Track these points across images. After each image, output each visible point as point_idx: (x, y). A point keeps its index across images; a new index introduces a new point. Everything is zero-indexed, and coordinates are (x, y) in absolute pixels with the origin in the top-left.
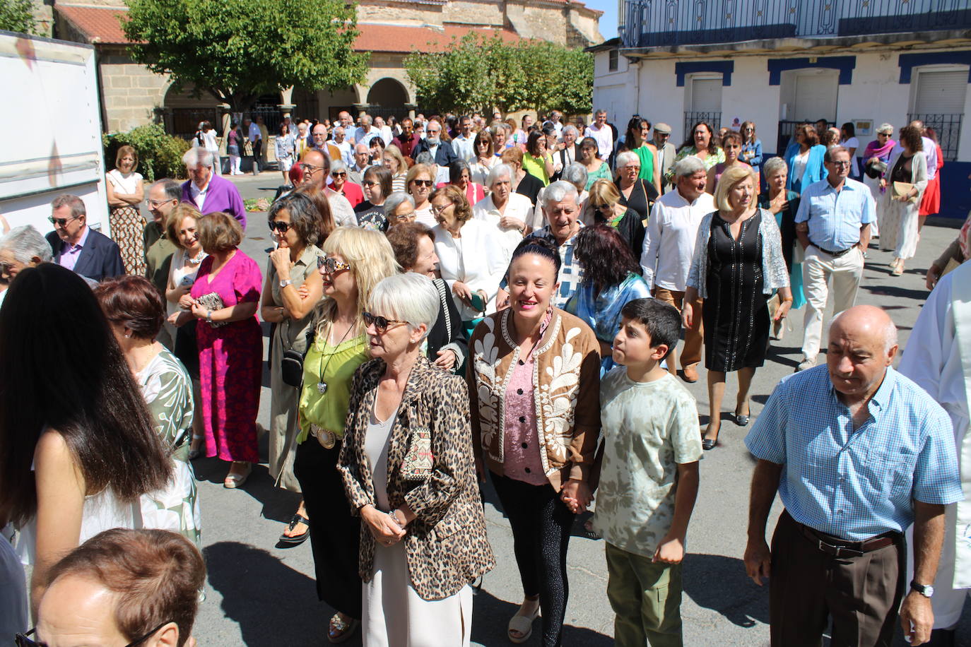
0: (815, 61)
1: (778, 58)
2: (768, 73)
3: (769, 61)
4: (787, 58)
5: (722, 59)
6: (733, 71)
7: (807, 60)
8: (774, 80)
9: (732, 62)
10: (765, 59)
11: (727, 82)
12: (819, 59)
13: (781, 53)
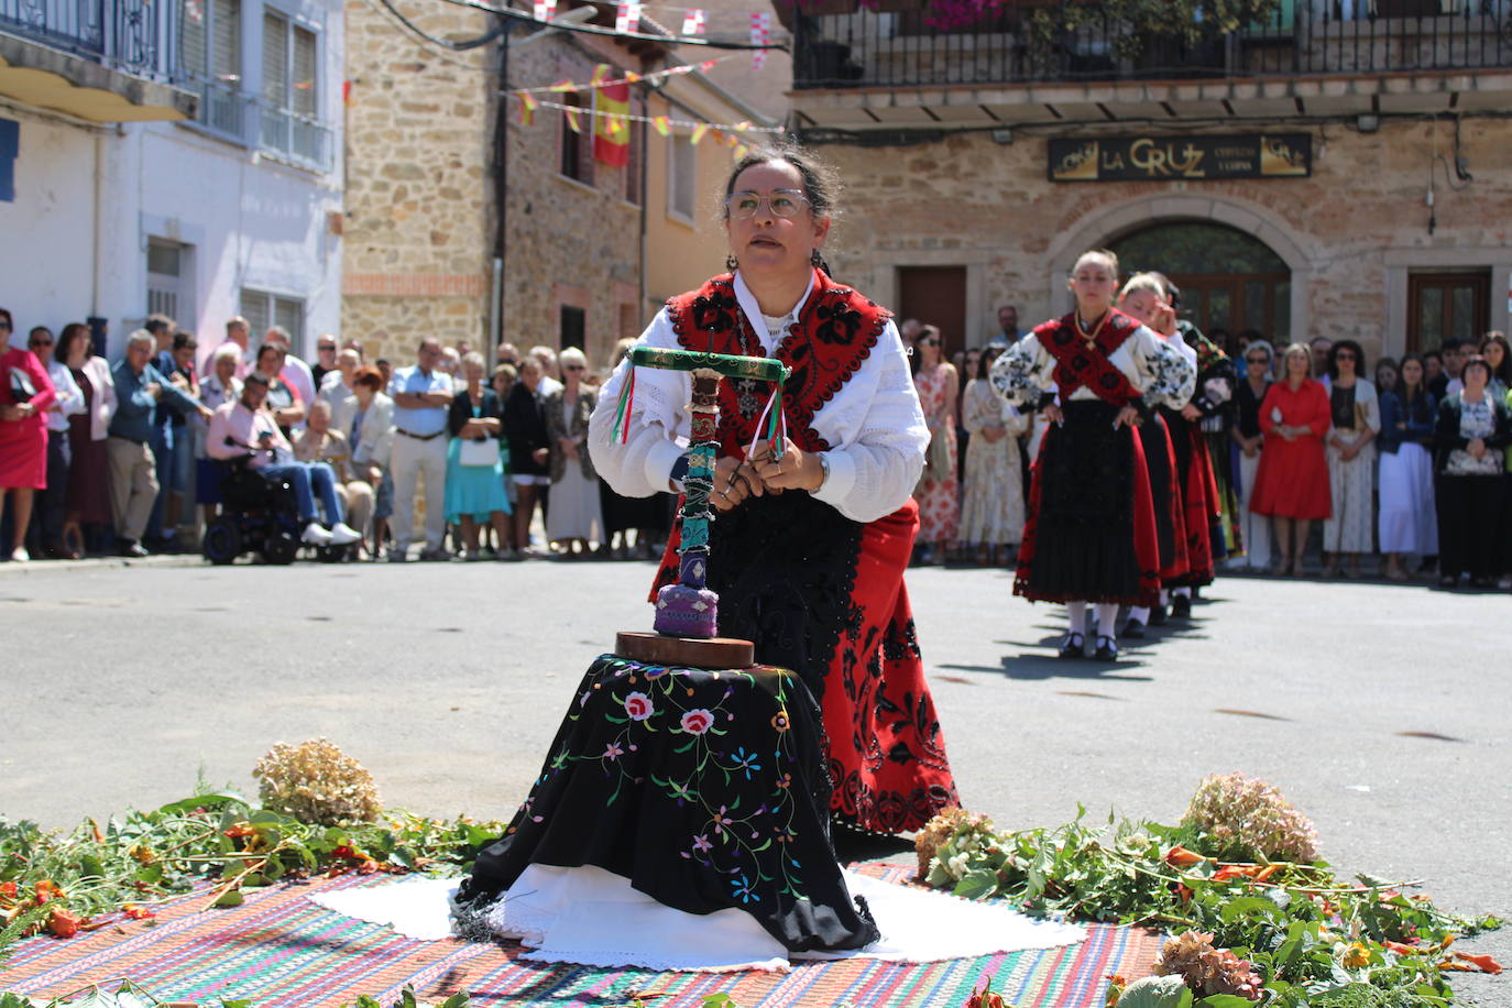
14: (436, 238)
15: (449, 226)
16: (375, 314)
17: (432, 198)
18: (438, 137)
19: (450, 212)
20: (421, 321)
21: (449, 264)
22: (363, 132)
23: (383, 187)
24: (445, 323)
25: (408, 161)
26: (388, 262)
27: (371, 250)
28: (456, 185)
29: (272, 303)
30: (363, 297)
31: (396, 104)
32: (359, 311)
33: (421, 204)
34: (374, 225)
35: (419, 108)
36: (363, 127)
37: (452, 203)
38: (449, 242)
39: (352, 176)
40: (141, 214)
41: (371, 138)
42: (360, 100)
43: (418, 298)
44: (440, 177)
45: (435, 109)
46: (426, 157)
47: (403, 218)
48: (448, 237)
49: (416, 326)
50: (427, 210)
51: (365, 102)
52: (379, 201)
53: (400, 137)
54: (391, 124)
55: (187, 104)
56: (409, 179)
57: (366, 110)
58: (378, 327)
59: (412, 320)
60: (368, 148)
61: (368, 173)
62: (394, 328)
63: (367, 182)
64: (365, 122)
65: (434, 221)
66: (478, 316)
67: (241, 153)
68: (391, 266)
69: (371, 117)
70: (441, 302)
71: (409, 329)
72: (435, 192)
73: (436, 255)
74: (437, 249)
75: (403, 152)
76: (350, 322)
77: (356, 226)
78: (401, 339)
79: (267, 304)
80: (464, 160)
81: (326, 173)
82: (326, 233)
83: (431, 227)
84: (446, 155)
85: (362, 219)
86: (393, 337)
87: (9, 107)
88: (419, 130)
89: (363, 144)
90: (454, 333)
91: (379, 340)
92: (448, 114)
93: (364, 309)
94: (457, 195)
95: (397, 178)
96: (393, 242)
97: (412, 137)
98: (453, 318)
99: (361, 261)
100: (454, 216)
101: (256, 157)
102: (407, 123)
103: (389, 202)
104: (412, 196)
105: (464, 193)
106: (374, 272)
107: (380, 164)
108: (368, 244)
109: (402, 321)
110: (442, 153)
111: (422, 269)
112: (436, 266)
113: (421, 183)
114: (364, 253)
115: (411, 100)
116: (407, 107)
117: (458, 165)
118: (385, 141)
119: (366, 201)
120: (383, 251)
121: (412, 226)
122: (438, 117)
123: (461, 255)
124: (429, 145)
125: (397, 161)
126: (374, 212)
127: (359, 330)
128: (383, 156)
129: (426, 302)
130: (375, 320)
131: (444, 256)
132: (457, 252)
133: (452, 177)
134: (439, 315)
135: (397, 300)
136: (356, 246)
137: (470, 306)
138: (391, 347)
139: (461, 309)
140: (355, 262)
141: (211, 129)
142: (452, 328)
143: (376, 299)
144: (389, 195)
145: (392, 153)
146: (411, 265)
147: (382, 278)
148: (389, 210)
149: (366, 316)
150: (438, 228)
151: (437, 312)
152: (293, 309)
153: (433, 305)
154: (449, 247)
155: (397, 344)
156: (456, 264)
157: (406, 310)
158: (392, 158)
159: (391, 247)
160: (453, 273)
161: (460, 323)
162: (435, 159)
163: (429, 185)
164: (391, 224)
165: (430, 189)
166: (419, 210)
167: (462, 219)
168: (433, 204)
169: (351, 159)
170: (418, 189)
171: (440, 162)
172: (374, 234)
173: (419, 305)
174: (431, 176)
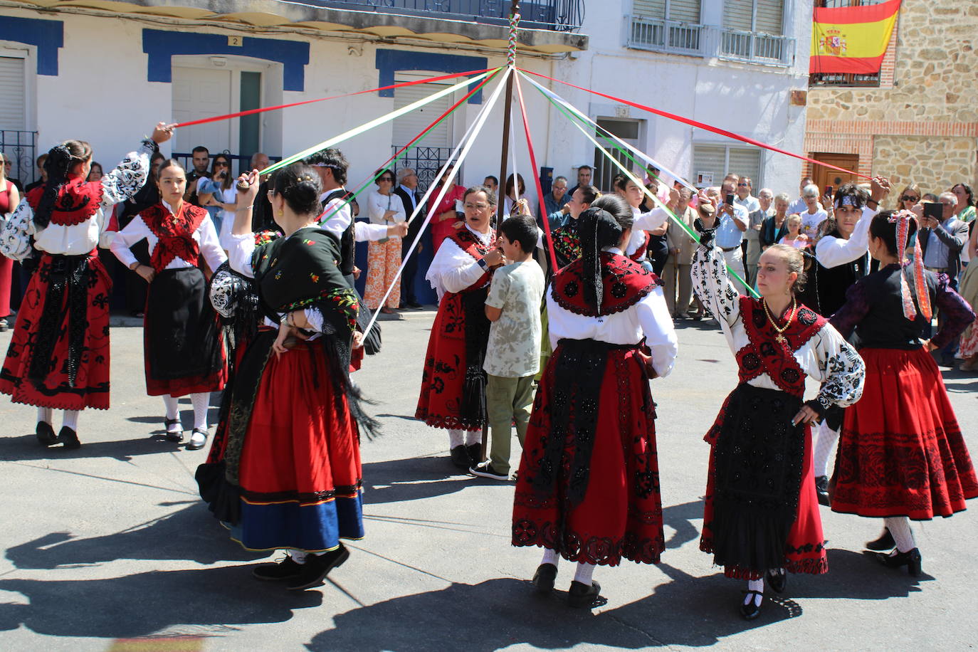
0: (240, 44)
1: (165, 29)
2: (146, 55)
3: (147, 34)
4: (183, 30)
5: (34, 15)
6: (62, 46)
7: (225, 38)
8: (159, 71)
9: (61, 24)
10: (137, 30)
11: (48, 65)
12: (245, 39)
13: (171, 20)
14: (949, 98)
15: (959, 90)
16: (909, 148)
17: (950, 71)
18: (957, 30)
19: (960, 80)
20: (938, 152)
21: (957, 116)
22: (909, 29)
23: (920, 65)
24: (955, 154)
25: (936, 47)
26: (917, 115)
27: (908, 106)
28: (966, 62)
29: (728, 154)
30: (903, 137)
31: (931, 10)
32: (900, 145)
33: (942, 76)
34: (911, 90)
35: (946, 11)
36: (910, 26)
37: (962, 74)
38: (959, 100)
39: (899, 60)
40: (590, 104)
41: (914, 33)
42: (909, 8)
43: (937, 138)
44: (956, 57)
45: (957, 11)
46: (947, 44)
47: (929, 86)
48: (958, 97)
49: (934, 156)
50: (945, 79)
51: (911, 10)
52: (915, 74)
53: (932, 32)
54: (927, 23)
55: (576, 41)
56: (936, 59)
57: (912, 14)
58: (910, 157)
59: (932, 152)
60: (912, 40)
61: (909, 57)
62: (920, 157)
63: (909, 62)
64: (911, 23)
65: (949, 88)
66: (975, 150)
67: (698, 61)
68: (919, 116)
69: (914, 19)
70: (952, 140)
71: (930, 158)
72: (953, 67)
73: (948, 108)
74: (951, 105)
75: (933, 42)
76: (894, 152)
77: (900, 91)
78: (924, 164)
79: (725, 152)
80: (973, 45)
81: (789, 67)
82: (789, 104)
83: (948, 91)
84: (961, 42)
85: (904, 86)
86: (919, 162)
87: (478, 50)
88: (945, 26)
89: (908, 37)
90: (958, 161)
91: (911, 164)
92: (965, 14)
93: (902, 145)
94: (967, 69)
95: (928, 59)
96: (922, 101)
97: (940, 31)
98: (959, 151)
99: (900, 114)
100: (963, 84)
101: (713, 62)
102: (938, 22)
103: (922, 75)
104: (937, 70)
105: (971, 67)
106: (909, 121)
107: (918, 49)
108: (906, 103)
109: (925, 154)
110: (958, 41)
111: (939, 118)
112: (949, 116)
113: (944, 62)
114: (903, 109)
115: (941, 6)
116: (938, 11)
117: (969, 48)
118: (923, 35)
119: (907, 75)
120: (915, 107)
121: (935, 90)
122: (958, 17)
123: (966, 109)
124: (950, 36)
125: (929, 47)
126: (912, 82)
127: (898, 158)
128: (920, 45)
129: (942, 141)
130: (909, 152)
131: (955, 110)
132: (962, 107)
133: (964, 57)
134: (950, 149)
135: (924, 139)
136: (899, 103)
137: (971, 144)
138: (917, 170)
139: (965, 145)
140: (897, 115)
141: (668, 49)
142: (958, 157)
143: (910, 138)
144: (923, 70)
145: (927, 41)
146: (932, 116)
147: (913, 124)
148: (922, 80)
149: (904, 149)
150: (952, 92)
151: (948, 147)
152: (755, 154)
153: (946, 142)
154: (958, 104)
155: (921, 167)
156: (962, 115)
157: (929, 146)
158: (926, 46)
159: (921, 105)
160: (960, 121)
161: (963, 155)
162: (954, 45)
163: (949, 62)
164: (922, 89)
165: (951, 65)
166: (941, 81)
167: (968, 86)
168: (950, 75)
169: (901, 47)
170: (941, 65)
171: (958, 47)
172: (911, 96)
173: (938, 142)
174: (950, 56)
